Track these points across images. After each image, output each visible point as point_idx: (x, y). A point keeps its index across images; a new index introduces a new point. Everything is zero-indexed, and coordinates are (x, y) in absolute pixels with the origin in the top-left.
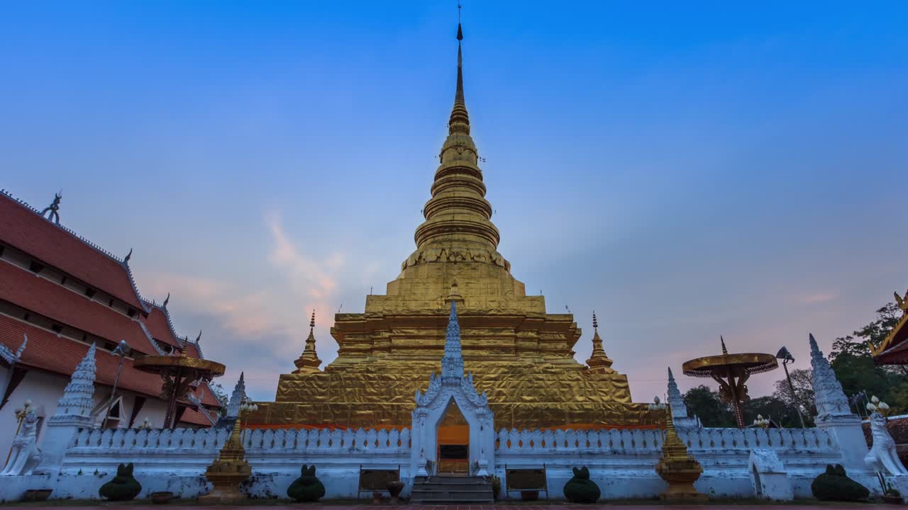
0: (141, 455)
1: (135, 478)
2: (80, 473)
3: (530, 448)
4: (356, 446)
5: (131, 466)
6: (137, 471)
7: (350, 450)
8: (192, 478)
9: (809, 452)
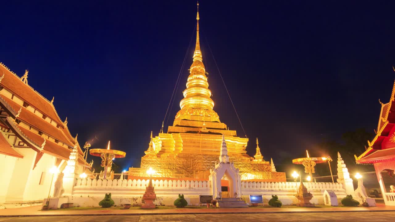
0: (114, 190)
1: (112, 199)
2: (81, 196)
3: (252, 188)
4: (191, 187)
5: (110, 194)
6: (113, 196)
7: (189, 188)
8: (130, 198)
9: (337, 190)
